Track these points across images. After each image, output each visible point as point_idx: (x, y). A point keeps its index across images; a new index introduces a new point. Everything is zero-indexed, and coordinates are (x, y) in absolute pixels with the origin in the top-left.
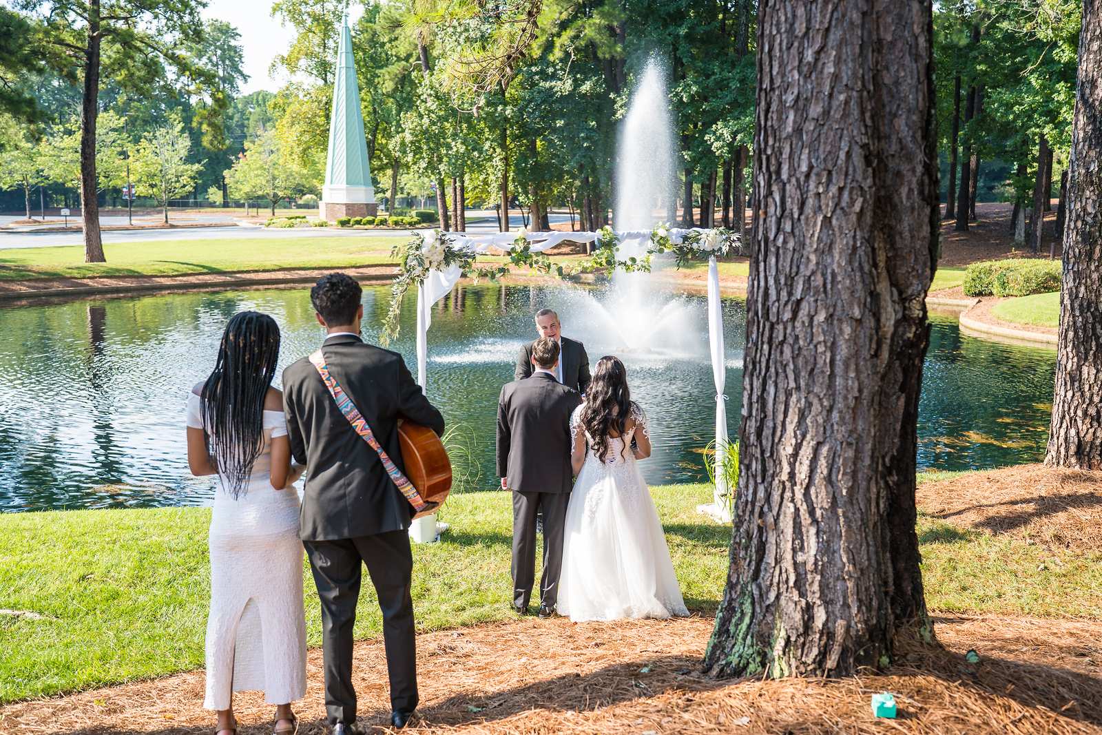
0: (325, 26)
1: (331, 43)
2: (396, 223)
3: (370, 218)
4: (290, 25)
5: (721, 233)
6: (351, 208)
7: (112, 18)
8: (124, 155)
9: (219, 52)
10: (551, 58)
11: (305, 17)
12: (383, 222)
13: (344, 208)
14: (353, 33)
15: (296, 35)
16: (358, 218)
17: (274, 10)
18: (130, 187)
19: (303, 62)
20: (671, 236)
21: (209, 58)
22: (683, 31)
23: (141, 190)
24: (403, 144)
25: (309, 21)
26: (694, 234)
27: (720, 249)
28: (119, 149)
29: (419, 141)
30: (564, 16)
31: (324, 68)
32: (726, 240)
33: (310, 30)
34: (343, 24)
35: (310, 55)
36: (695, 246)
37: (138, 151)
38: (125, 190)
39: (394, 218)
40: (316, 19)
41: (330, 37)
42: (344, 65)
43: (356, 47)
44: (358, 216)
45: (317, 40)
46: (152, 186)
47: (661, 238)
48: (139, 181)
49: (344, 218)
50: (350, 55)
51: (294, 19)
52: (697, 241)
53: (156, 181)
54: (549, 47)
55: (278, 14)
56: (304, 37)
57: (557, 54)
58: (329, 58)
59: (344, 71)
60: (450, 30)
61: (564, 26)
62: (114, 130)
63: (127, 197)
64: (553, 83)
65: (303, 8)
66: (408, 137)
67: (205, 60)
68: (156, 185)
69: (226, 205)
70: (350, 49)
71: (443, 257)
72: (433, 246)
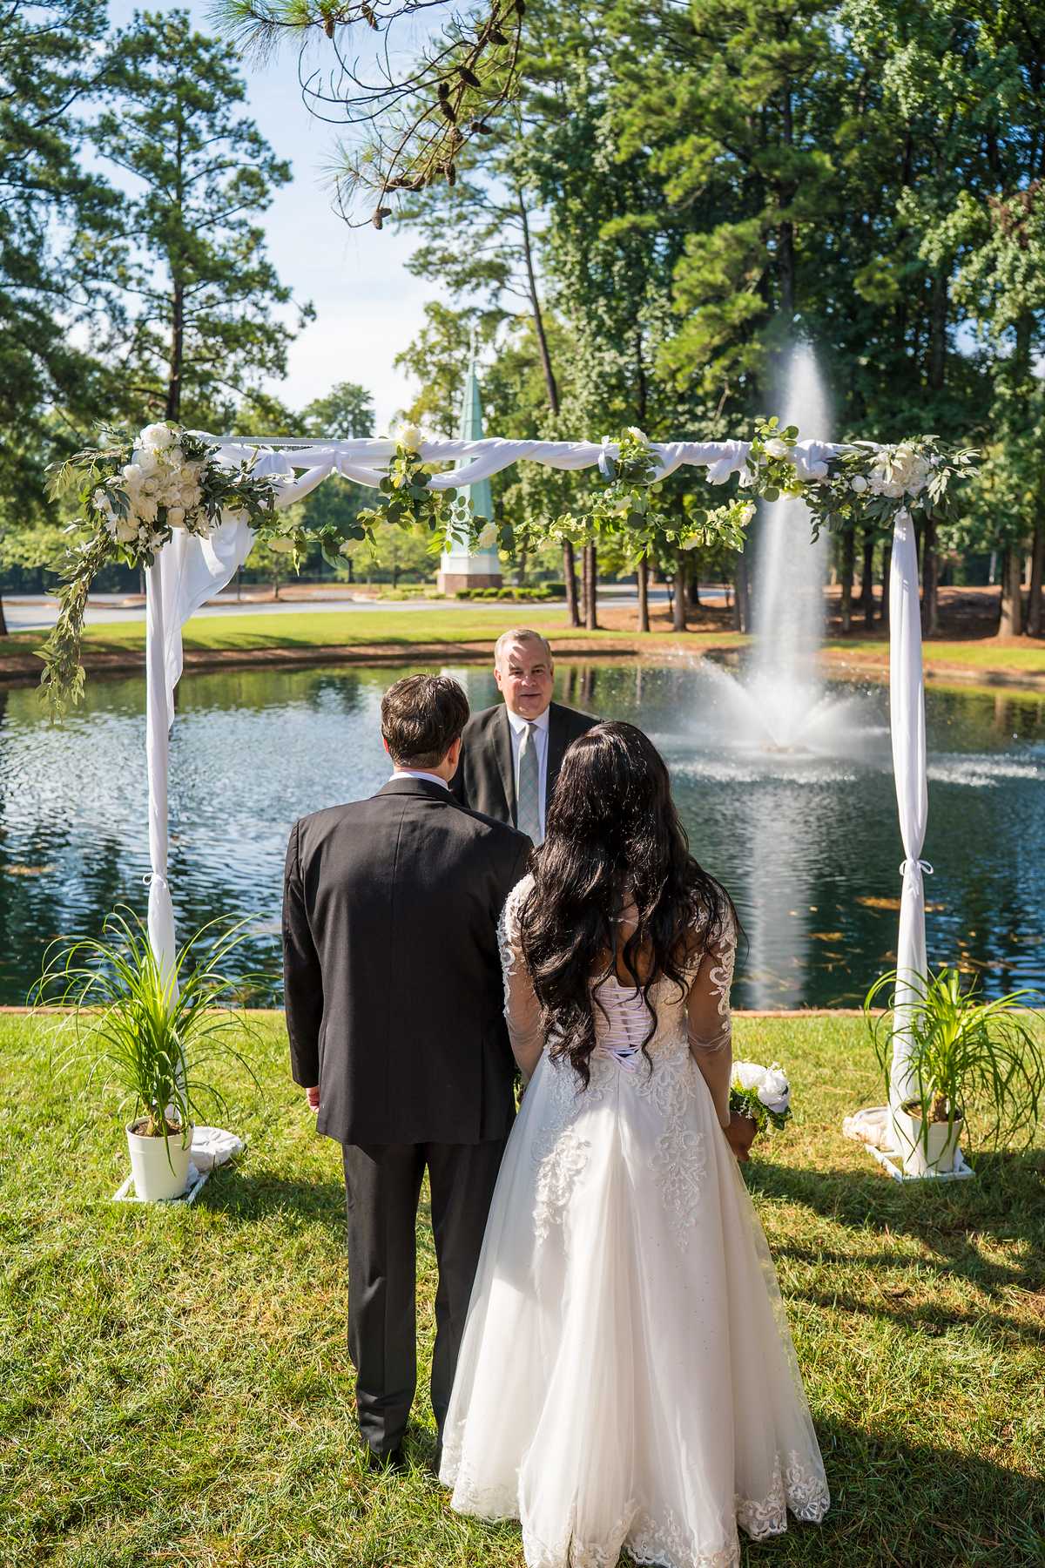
0: (451, 376)
1: (457, 395)
2: (523, 596)
3: (493, 590)
4: (414, 377)
5: (928, 450)
6: (473, 580)
7: (196, 360)
9: (350, 417)
10: (700, 392)
11: (430, 368)
12: (508, 595)
13: (465, 580)
14: (483, 384)
15: (420, 388)
16: (479, 590)
17: (398, 361)
19: (427, 418)
20: (799, 461)
21: (340, 425)
22: (864, 361)
24: (520, 497)
25: (433, 370)
26: (857, 454)
27: (924, 492)
29: (538, 493)
30: (717, 341)
31: (449, 421)
32: (938, 469)
33: (435, 383)
34: (471, 373)
35: (435, 409)
36: (859, 484)
39: (521, 591)
40: (443, 369)
41: (456, 389)
42: (470, 417)
43: (483, 399)
44: (482, 586)
45: (440, 392)
47: (774, 460)
49: (464, 589)
50: (478, 408)
51: (418, 370)
52: (864, 468)
54: (697, 382)
55: (402, 367)
56: (429, 390)
57: (708, 385)
58: (455, 413)
59: (470, 425)
60: (581, 364)
61: (717, 353)
64: (703, 424)
65: (428, 358)
66: (526, 488)
67: (335, 426)
69: (351, 581)
70: (477, 399)
71: (197, 496)
72: (161, 464)
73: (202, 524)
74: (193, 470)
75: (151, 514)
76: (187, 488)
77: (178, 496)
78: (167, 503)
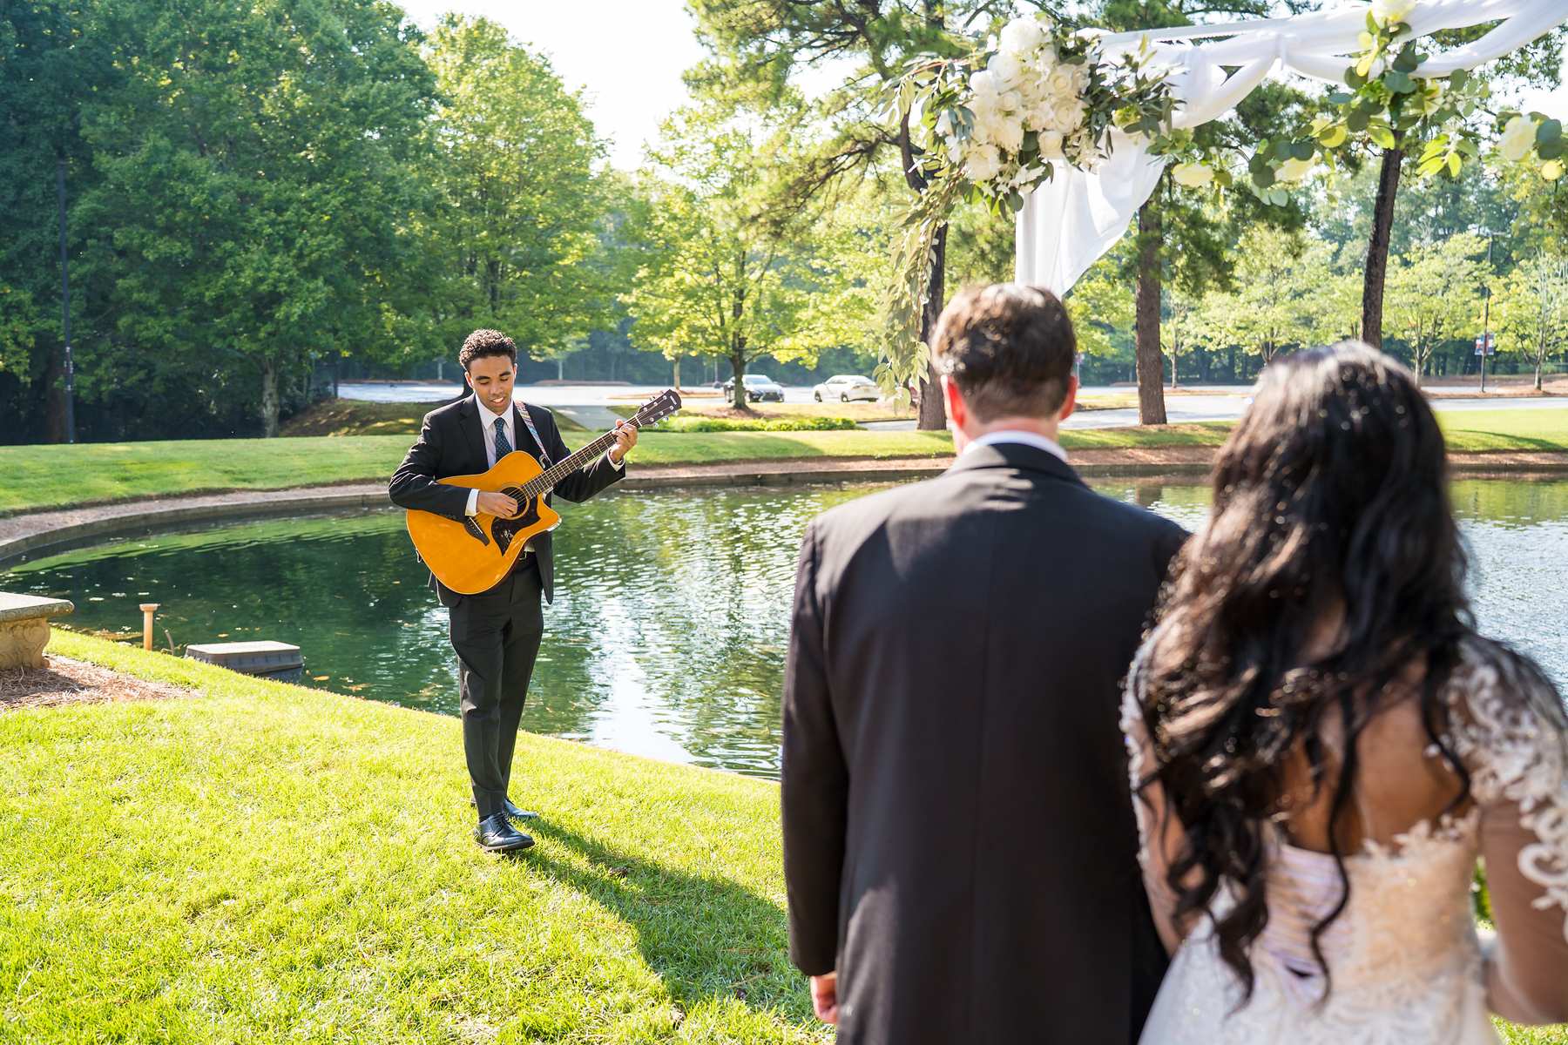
8: (1484, 292)
18: (1487, 337)
23: (1506, 343)
28: (1476, 285)
37: (1507, 286)
38: (1479, 342)
46: (1523, 338)
48: (1505, 329)
53: (1530, 330)
62: (1470, 258)
63: (1481, 353)
68: (1529, 336)
71: (1077, 115)
72: (1025, 72)
73: (1088, 154)
74: (1071, 78)
75: (1014, 142)
76: (1063, 102)
77: (1052, 114)
78: (1035, 125)
